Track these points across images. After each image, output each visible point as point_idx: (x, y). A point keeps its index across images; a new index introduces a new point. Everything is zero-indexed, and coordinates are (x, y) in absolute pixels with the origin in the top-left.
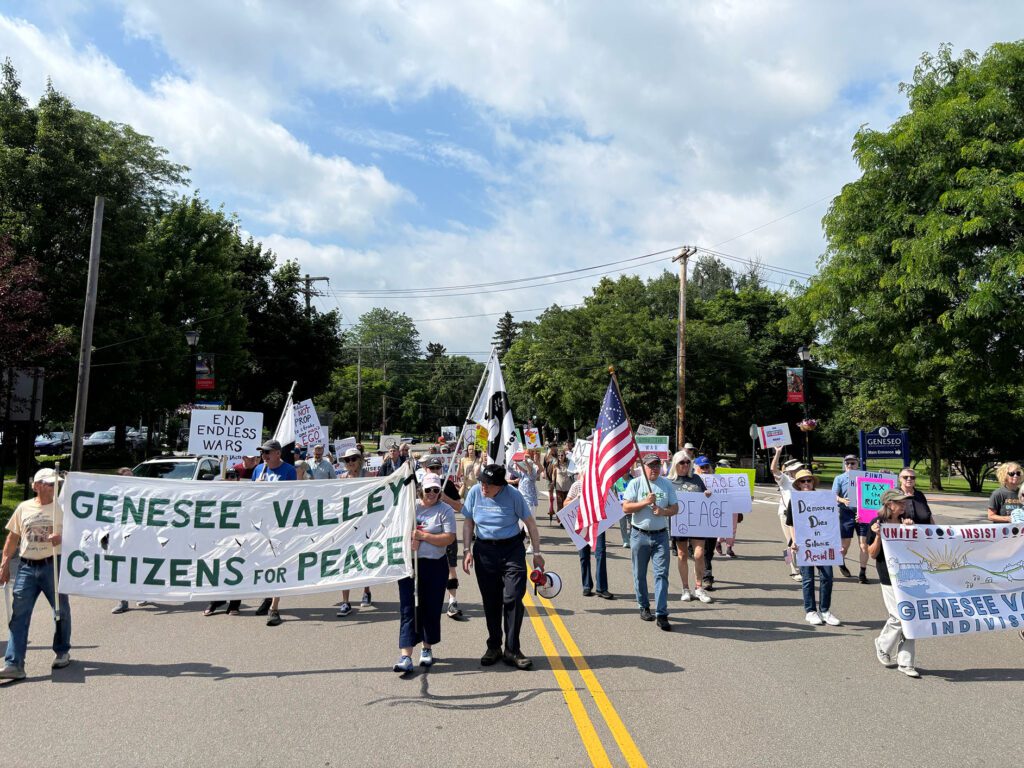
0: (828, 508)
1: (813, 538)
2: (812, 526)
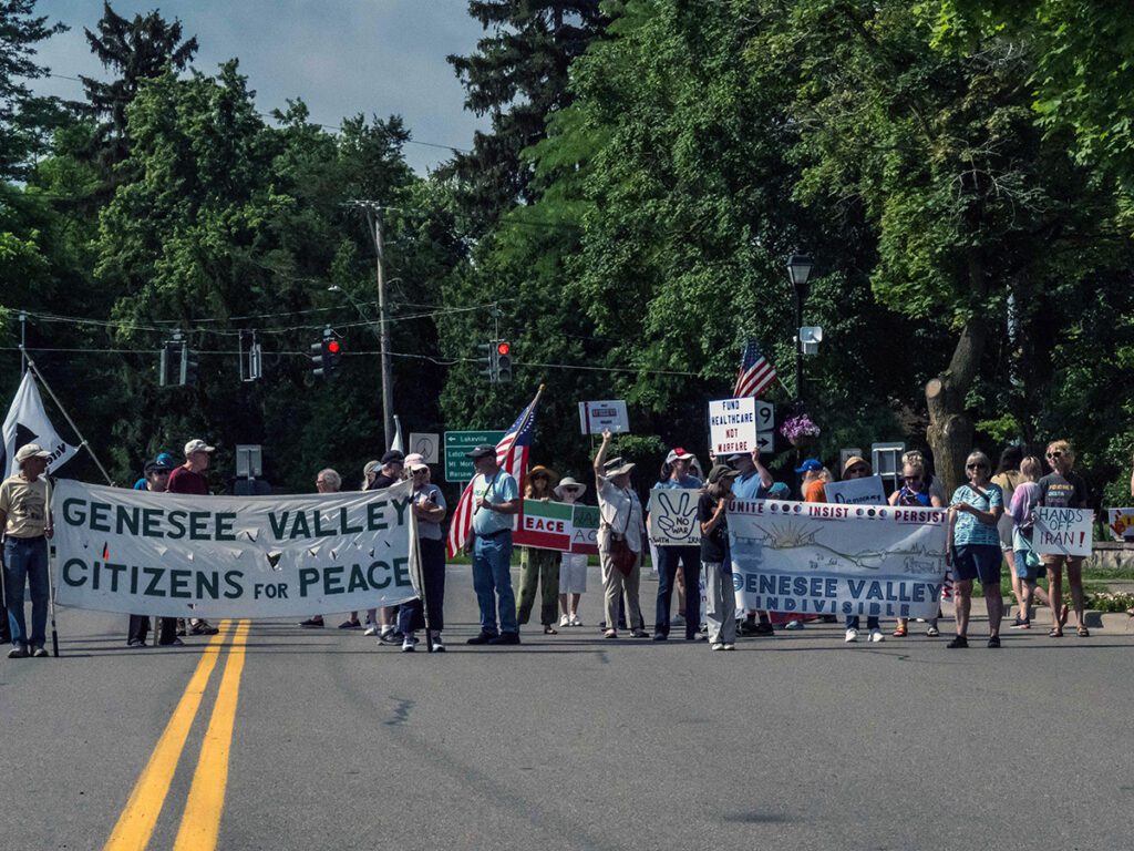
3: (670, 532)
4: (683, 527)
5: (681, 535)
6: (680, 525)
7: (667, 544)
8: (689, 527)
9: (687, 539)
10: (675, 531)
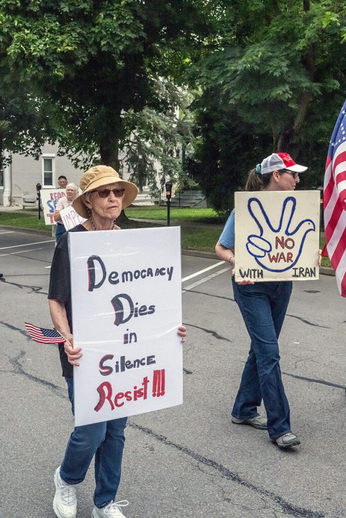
0: (160, 272)
1: (120, 350)
2: (119, 320)
3: (265, 261)
4: (286, 251)
5: (282, 265)
6: (280, 250)
7: (260, 280)
8: (295, 251)
9: (291, 271)
10: (272, 259)
